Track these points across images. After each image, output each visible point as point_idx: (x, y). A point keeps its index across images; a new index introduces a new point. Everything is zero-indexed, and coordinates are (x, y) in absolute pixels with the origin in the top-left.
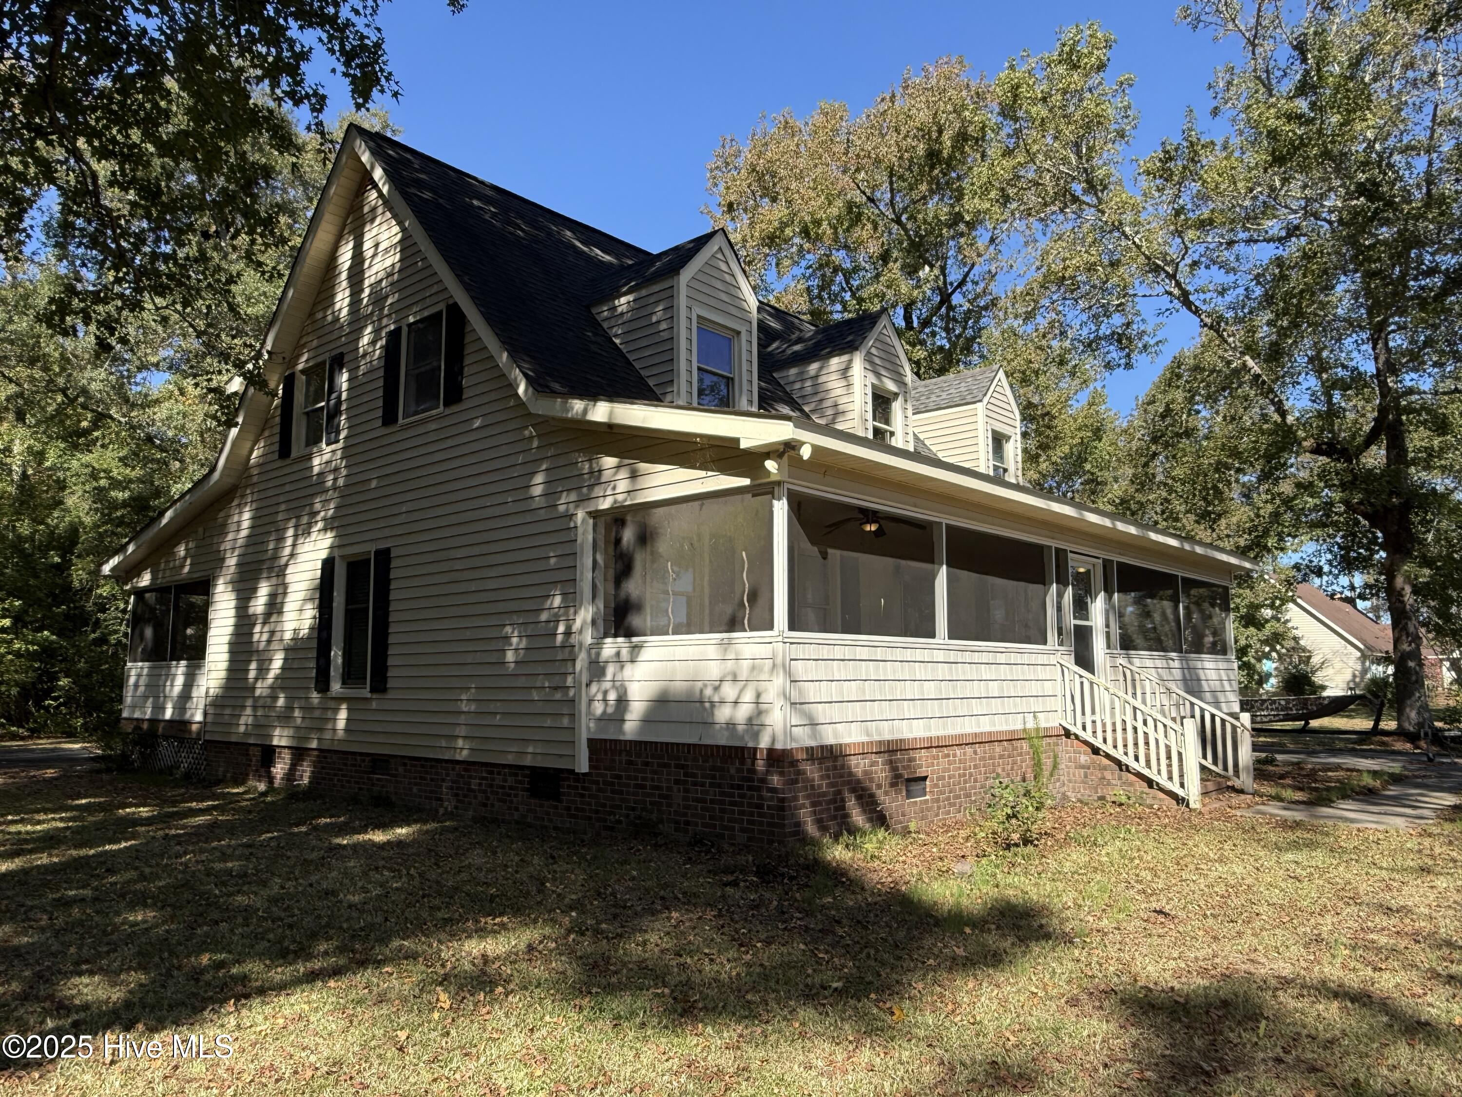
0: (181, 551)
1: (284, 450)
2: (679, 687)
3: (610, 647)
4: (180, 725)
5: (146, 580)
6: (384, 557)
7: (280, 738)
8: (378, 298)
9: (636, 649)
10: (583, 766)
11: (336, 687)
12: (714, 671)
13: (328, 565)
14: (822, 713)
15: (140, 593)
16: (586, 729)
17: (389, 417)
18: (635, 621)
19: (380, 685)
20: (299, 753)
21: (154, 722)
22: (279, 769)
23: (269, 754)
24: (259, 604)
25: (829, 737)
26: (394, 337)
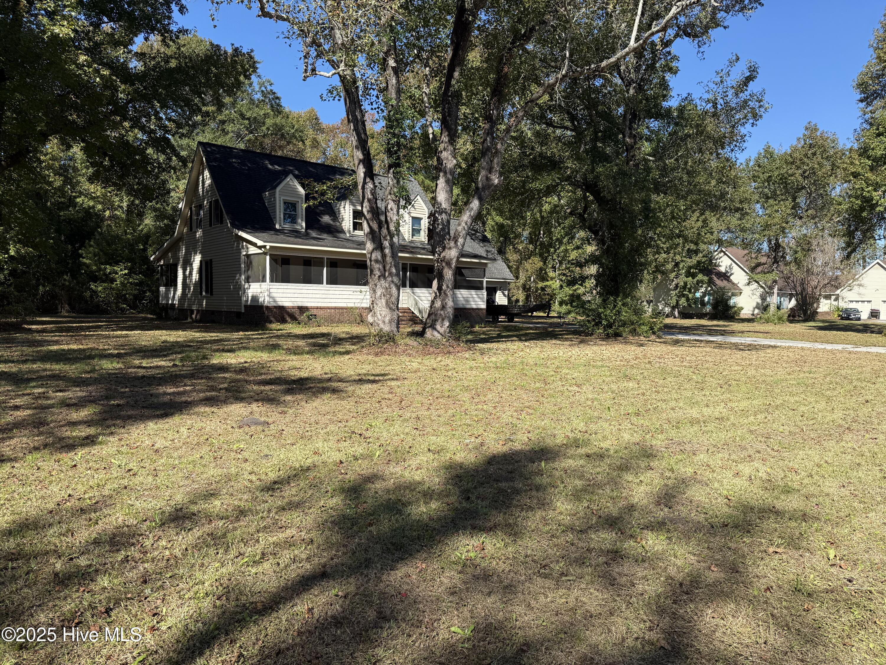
0: (170, 254)
1: (191, 229)
2: (255, 294)
3: (246, 286)
4: (173, 305)
5: (162, 262)
6: (211, 260)
7: (194, 308)
8: (207, 192)
9: (250, 286)
10: (243, 311)
11: (204, 294)
12: (259, 290)
13: (201, 262)
14: (278, 299)
15: (161, 266)
16: (243, 303)
17: (211, 225)
18: (250, 280)
19: (212, 294)
20: (198, 311)
21: (167, 304)
22: (194, 316)
23: (192, 312)
24: (187, 273)
25: (281, 304)
26: (211, 202)
